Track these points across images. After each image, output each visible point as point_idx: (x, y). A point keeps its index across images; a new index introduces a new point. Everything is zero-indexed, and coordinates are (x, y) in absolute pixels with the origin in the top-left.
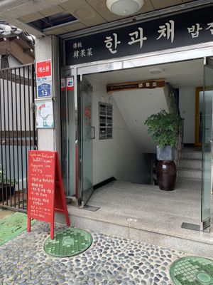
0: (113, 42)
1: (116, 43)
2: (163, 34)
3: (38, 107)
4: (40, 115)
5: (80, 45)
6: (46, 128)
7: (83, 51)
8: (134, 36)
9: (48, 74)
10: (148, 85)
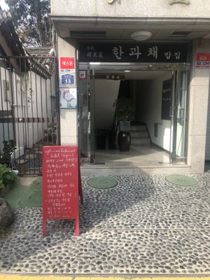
0: (119, 51)
1: (121, 53)
2: (151, 53)
3: (62, 92)
4: (64, 98)
5: (92, 48)
6: (70, 108)
7: (95, 54)
8: (133, 50)
9: (72, 67)
10: (113, 77)
